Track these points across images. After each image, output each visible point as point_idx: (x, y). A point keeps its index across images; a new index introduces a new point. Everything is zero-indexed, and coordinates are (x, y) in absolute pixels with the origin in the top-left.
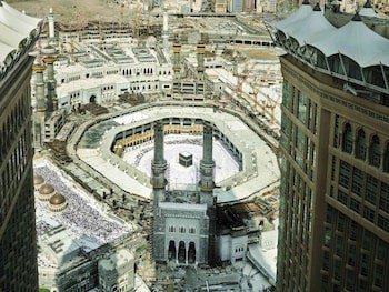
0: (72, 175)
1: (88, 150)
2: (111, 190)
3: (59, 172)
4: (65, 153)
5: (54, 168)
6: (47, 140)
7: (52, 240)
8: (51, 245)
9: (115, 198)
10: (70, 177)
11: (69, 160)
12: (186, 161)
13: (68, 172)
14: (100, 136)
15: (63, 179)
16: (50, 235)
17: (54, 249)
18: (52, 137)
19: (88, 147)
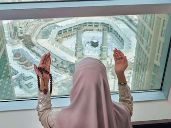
0: (35, 52)
1: (43, 40)
2: (56, 59)
3: (29, 51)
4: (31, 42)
5: (26, 49)
6: (21, 35)
7: (27, 82)
8: (26, 85)
9: (58, 63)
11: (33, 45)
12: (95, 45)
13: (33, 51)
14: (50, 33)
15: (31, 55)
16: (26, 80)
17: (28, 86)
18: (24, 34)
19: (43, 38)
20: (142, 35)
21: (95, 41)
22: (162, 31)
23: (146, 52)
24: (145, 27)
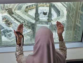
0: (14, 17)
1: (18, 11)
2: (24, 21)
3: (10, 17)
4: (12, 12)
5: (9, 16)
6: (7, 8)
7: (9, 34)
8: (8, 35)
9: (25, 23)
10: (13, 18)
11: (13, 14)
12: (45, 14)
13: (13, 17)
14: (22, 7)
15: (11, 18)
16: (8, 32)
17: (9, 36)
18: (8, 7)
19: (18, 10)
20: (69, 9)
21: (45, 12)
22: (80, 7)
23: (72, 18)
24: (71, 5)
